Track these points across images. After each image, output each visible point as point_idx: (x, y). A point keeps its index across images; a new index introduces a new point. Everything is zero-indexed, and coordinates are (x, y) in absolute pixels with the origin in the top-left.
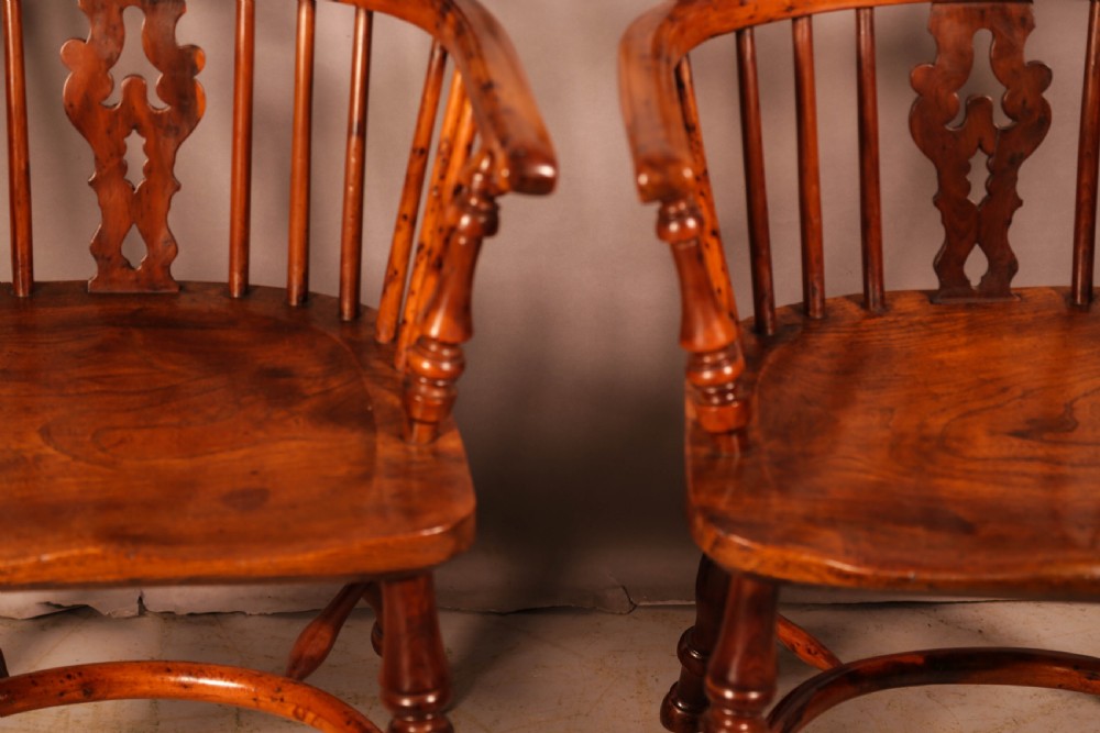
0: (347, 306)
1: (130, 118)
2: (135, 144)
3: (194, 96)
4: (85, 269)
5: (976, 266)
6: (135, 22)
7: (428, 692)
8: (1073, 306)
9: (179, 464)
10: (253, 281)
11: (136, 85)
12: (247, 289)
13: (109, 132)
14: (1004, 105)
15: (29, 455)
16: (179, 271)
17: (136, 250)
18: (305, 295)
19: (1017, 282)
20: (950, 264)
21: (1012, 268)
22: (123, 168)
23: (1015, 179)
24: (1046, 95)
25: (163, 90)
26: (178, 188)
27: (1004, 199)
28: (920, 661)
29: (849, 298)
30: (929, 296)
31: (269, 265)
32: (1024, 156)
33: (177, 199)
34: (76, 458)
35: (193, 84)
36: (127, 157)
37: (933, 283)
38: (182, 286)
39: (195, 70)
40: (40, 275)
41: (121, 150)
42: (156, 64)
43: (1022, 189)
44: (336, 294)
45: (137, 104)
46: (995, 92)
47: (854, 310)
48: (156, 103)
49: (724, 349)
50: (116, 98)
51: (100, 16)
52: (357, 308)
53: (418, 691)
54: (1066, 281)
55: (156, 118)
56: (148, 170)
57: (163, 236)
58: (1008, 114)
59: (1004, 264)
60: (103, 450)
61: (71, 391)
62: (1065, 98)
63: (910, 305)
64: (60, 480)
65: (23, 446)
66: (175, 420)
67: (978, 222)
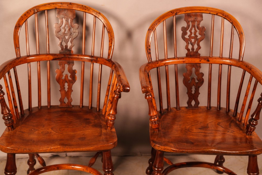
0: (98, 109)
1: (66, 80)
2: (66, 85)
3: (75, 77)
4: (58, 103)
5: (193, 103)
6: (67, 66)
7: (110, 169)
8: (208, 109)
9: (72, 133)
11: (67, 76)
12: (83, 106)
13: (62, 83)
14: (197, 79)
15: (49, 132)
16: (72, 104)
17: (66, 101)
18: (92, 107)
19: (199, 106)
20: (189, 103)
21: (199, 103)
22: (64, 88)
23: (199, 90)
24: (203, 77)
25: (70, 76)
26: (72, 91)
27: (197, 93)
28: (185, 164)
29: (174, 108)
30: (186, 107)
31: (86, 103)
32: (200, 87)
33: (72, 93)
34: (56, 132)
35: (75, 75)
36: (65, 86)
37: (187, 105)
38: (73, 106)
39: (75, 73)
40: (52, 104)
41: (64, 85)
42: (70, 72)
43: (200, 91)
44: (96, 107)
45: (67, 79)
46: (195, 77)
47: (175, 109)
48: (69, 78)
49: (155, 115)
50: (63, 78)
51: (62, 66)
52: (99, 109)
53: (108, 169)
54: (206, 105)
55: (69, 81)
56: (68, 88)
57: (70, 98)
59: (197, 103)
60: (60, 131)
61: (56, 122)
62: (206, 78)
63: (183, 109)
64: (54, 136)
65: (49, 131)
66: (72, 127)
67: (193, 96)
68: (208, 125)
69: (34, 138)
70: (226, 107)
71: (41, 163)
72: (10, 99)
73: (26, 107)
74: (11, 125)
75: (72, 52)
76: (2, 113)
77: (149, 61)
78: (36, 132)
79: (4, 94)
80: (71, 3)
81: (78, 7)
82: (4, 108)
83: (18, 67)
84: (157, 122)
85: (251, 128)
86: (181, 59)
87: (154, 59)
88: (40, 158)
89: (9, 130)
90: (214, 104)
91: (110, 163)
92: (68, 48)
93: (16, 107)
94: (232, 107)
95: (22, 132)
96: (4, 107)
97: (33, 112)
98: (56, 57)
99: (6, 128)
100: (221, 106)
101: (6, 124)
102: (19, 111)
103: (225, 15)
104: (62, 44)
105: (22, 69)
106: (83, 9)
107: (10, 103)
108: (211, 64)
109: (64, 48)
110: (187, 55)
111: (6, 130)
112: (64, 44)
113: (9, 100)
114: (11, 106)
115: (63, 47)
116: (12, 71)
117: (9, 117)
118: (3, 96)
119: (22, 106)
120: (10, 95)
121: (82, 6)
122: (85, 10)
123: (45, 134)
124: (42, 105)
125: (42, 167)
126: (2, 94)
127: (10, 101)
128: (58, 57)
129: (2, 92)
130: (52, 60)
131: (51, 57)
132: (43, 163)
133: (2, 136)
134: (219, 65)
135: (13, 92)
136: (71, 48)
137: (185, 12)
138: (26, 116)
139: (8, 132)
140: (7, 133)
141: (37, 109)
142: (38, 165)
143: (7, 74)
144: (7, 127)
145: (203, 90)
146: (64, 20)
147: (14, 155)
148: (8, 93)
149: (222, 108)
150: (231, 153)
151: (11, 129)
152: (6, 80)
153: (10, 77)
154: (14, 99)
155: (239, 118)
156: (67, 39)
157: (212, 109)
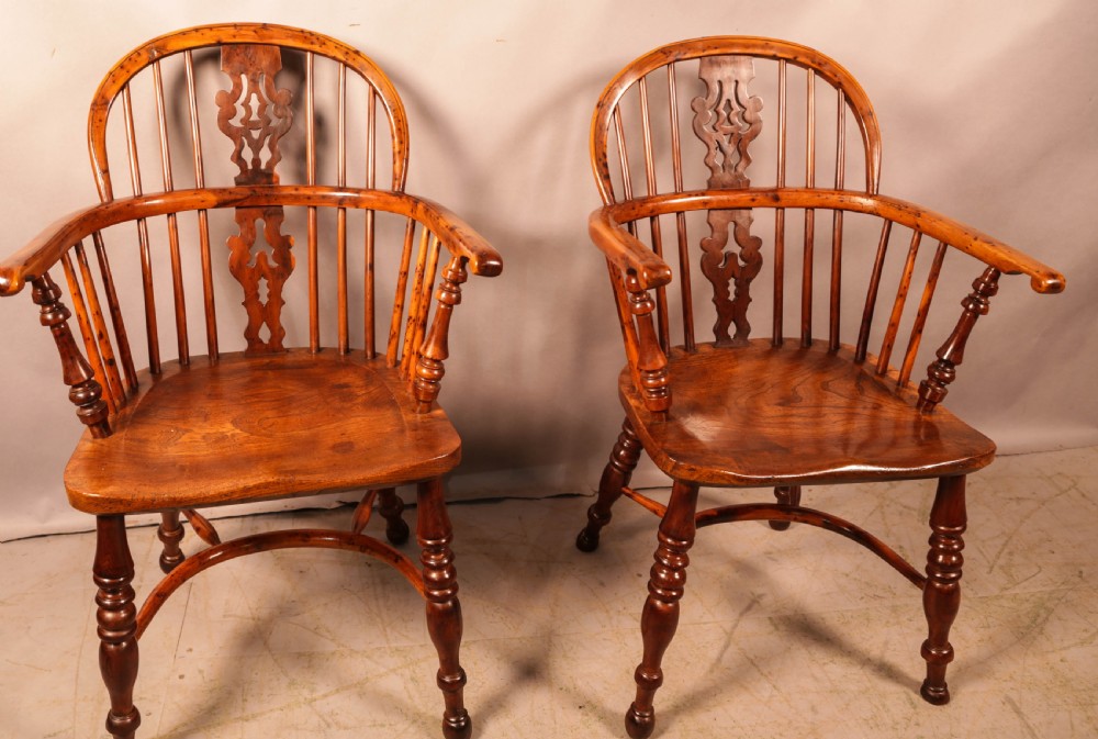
0: (369, 353)
1: (261, 272)
2: (263, 283)
3: (290, 259)
4: (241, 345)
5: (732, 330)
6: (260, 223)
7: (442, 538)
8: (774, 346)
9: (304, 433)
10: (322, 345)
11: (263, 256)
12: (319, 350)
13: (251, 278)
14: (741, 256)
15: (229, 434)
16: (286, 344)
17: (265, 334)
18: (347, 350)
19: (750, 337)
20: (720, 330)
21: (748, 330)
22: (258, 296)
23: (748, 290)
24: (759, 251)
25: (275, 257)
26: (284, 303)
27: (744, 298)
29: (680, 347)
30: (713, 345)
31: (330, 339)
32: (751, 279)
33: (283, 309)
34: (252, 434)
35: (289, 253)
36: (259, 291)
37: (713, 339)
38: (288, 350)
39: (290, 247)
40: (222, 349)
41: (256, 287)
42: (271, 245)
43: (751, 294)
44: (363, 348)
45: (263, 264)
46: (737, 250)
47: (682, 353)
48: (273, 264)
49: (661, 370)
50: (253, 264)
51: (246, 224)
52: (374, 355)
53: (436, 538)
54: (771, 336)
55: (272, 270)
56: (269, 296)
57: (277, 328)
58: (743, 259)
59: (744, 329)
60: (265, 429)
61: (243, 402)
62: (767, 252)
63: (707, 349)
64: (247, 445)
65: (224, 430)
66: (297, 412)
67: (732, 311)
68: (794, 390)
69: (182, 456)
70: (828, 339)
71: (203, 537)
72: (88, 335)
73: (141, 362)
74: (99, 419)
75: (274, 180)
76: (67, 381)
77: (605, 203)
78: (185, 438)
79: (67, 315)
80: (265, 25)
81: (287, 37)
82: (70, 362)
83: (105, 232)
84: (664, 391)
85: (934, 390)
86: (697, 195)
87: (619, 198)
88: (197, 518)
89: (95, 437)
90: (792, 329)
91: (440, 520)
92: (263, 166)
93: (111, 362)
94: (849, 338)
95: (140, 441)
96: (72, 358)
97: (165, 377)
98: (227, 197)
99: (86, 431)
100: (814, 336)
101: (83, 419)
102: (122, 376)
103: (817, 60)
104: (244, 155)
105: (120, 238)
106: (304, 42)
107: (92, 349)
108: (783, 209)
109: (250, 167)
110: (709, 182)
111: (83, 439)
112: (248, 154)
113: (86, 340)
114: (95, 359)
115: (246, 166)
116: (88, 242)
117: (92, 394)
118: (64, 322)
119: (130, 357)
120: (88, 322)
121: (302, 31)
122: (312, 43)
123: (216, 441)
124: (191, 354)
125: (209, 546)
126: (61, 316)
127: (90, 342)
128: (233, 197)
129: (62, 308)
130: (216, 207)
131: (213, 198)
132: (211, 536)
133: (73, 457)
134: (806, 212)
135: (98, 313)
136: (270, 165)
137: (704, 51)
138: (144, 391)
139: (93, 442)
140: (89, 446)
141: (178, 365)
142: (191, 543)
143: (72, 252)
144: (86, 426)
145: (761, 288)
146: (244, 79)
147: (119, 518)
148: (83, 316)
149: (817, 340)
150: (910, 472)
151: (101, 431)
152: (73, 270)
153: (84, 265)
154: (102, 335)
155: (878, 365)
156: (258, 141)
157: (787, 345)
